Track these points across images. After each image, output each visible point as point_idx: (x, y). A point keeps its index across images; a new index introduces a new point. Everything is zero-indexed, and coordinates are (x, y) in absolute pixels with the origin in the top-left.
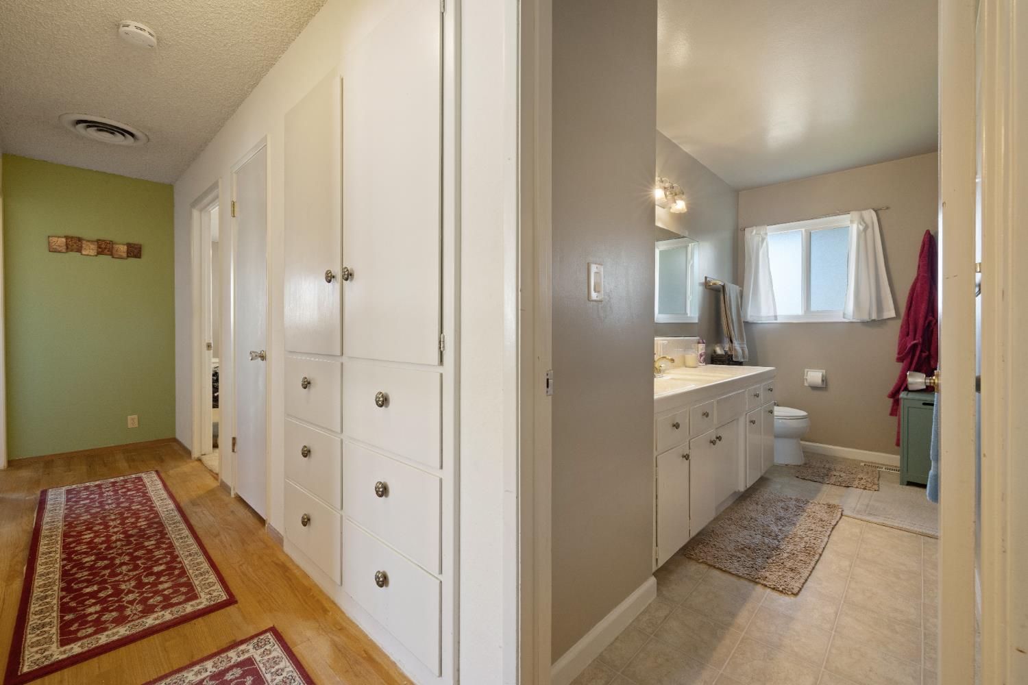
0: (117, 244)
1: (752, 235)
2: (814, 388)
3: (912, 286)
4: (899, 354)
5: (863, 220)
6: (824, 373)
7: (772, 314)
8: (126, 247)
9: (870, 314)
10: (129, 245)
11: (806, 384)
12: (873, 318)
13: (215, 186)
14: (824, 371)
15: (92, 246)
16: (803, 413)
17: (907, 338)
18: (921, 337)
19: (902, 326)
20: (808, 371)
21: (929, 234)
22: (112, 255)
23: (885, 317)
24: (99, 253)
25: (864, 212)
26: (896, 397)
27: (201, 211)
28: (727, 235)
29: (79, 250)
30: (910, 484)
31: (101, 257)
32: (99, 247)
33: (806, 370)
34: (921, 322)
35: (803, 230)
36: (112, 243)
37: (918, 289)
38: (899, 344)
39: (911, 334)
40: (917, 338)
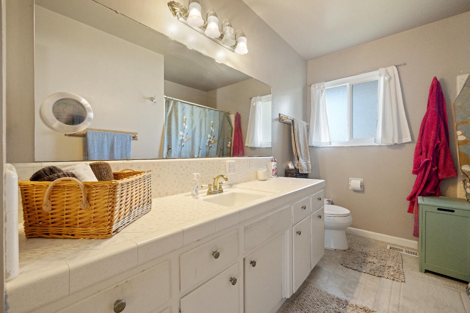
1: (315, 89)
2: (355, 191)
3: (424, 118)
4: (414, 168)
5: (388, 73)
6: (362, 181)
7: (328, 141)
9: (393, 140)
11: (350, 188)
12: (396, 142)
14: (362, 179)
16: (347, 211)
17: (421, 157)
18: (432, 156)
19: (416, 148)
20: (351, 180)
21: (437, 79)
23: (404, 142)
25: (388, 68)
26: (413, 200)
28: (299, 90)
30: (427, 271)
33: (350, 178)
34: (431, 145)
35: (348, 84)
37: (428, 119)
38: (414, 161)
39: (424, 154)
40: (428, 156)
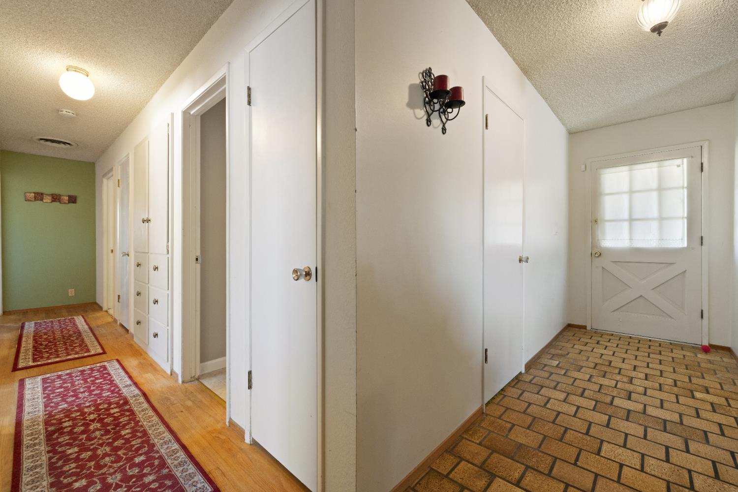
0: (63, 196)
8: (67, 198)
10: (70, 197)
13: (111, 170)
15: (49, 198)
22: (60, 202)
24: (52, 201)
27: (108, 179)
29: (42, 200)
31: (54, 203)
32: (53, 198)
36: (60, 195)
